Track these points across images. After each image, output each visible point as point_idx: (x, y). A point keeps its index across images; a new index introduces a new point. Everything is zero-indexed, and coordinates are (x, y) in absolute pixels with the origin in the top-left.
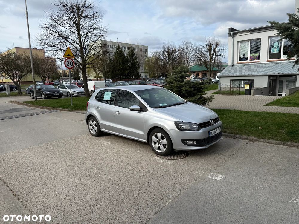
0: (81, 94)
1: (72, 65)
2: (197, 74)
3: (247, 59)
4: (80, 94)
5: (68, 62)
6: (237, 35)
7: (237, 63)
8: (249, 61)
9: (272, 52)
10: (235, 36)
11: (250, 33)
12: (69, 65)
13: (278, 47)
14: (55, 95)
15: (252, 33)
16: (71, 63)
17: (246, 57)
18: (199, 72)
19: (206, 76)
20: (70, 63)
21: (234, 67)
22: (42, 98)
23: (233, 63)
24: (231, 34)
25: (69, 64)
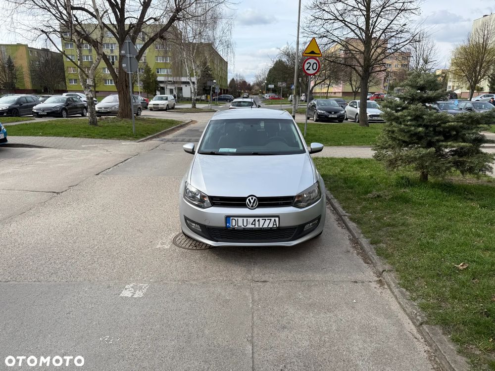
0: (376, 118)
1: (314, 68)
4: (374, 118)
5: (309, 64)
12: (309, 70)
14: (330, 116)
16: (315, 65)
20: (312, 65)
22: (313, 120)
25: (311, 68)
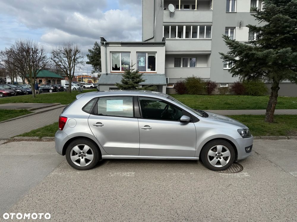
2: (39, 80)
3: (119, 69)
6: (109, 46)
7: (111, 72)
8: (121, 71)
9: (139, 65)
10: (108, 45)
11: (121, 46)
13: (144, 61)
15: (122, 46)
17: (118, 67)
18: (43, 78)
19: (51, 83)
21: (108, 75)
23: (107, 72)
24: (103, 43)
